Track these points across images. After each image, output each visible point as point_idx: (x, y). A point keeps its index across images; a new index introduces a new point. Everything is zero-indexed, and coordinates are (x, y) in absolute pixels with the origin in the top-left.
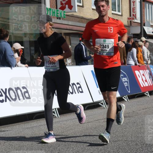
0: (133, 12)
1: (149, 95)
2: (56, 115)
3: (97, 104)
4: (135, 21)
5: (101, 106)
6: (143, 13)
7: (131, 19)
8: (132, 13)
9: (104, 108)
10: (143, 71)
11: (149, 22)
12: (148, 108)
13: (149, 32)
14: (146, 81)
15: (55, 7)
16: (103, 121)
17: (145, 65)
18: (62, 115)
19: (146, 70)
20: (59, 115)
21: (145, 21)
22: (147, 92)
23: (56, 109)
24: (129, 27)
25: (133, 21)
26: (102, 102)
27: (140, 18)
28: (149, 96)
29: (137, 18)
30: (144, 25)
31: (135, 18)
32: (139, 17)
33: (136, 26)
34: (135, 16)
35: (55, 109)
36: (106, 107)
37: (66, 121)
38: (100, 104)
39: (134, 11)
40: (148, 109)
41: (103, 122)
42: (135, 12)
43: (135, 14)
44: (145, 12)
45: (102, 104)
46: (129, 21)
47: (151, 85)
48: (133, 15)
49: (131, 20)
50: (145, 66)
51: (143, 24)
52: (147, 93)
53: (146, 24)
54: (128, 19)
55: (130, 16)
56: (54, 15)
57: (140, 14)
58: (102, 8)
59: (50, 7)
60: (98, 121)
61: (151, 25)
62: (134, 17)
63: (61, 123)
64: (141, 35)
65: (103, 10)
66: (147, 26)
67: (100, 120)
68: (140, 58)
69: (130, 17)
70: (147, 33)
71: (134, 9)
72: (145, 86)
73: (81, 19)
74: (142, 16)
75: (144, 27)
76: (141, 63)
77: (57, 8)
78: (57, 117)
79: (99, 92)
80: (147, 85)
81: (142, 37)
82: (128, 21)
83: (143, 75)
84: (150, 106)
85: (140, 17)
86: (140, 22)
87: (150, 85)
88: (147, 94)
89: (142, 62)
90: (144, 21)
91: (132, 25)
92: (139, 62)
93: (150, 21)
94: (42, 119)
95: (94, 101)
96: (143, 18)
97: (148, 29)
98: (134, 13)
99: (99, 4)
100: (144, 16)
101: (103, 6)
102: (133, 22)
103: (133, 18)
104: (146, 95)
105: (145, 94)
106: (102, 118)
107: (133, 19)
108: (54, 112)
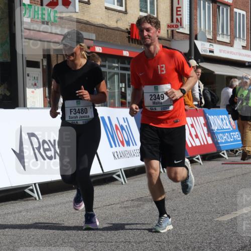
0: (177, 15)
1: (200, 161)
2: (36, 195)
3: (110, 176)
4: (181, 30)
5: (116, 180)
6: (194, 17)
7: (173, 26)
8: (175, 17)
9: (122, 183)
10: (192, 118)
11: (204, 34)
12: (199, 185)
13: (204, 51)
14: (197, 136)
15: (40, 3)
16: (119, 206)
17: (196, 107)
18: (47, 195)
19: (198, 118)
20: (42, 195)
21: (198, 31)
22: (199, 156)
23: (37, 185)
24: (170, 41)
25: (177, 30)
26: (118, 173)
27: (189, 26)
28: (201, 164)
29: (184, 26)
30: (196, 39)
31: (181, 25)
32: (186, 23)
33: (181, 40)
34: (180, 22)
35: (35, 184)
36: (125, 182)
37: (54, 206)
38: (115, 176)
39: (179, 13)
40: (199, 187)
41: (120, 208)
42: (180, 15)
43: (181, 18)
44: (198, 15)
45: (119, 176)
46: (170, 30)
47: (206, 143)
48: (177, 19)
49: (173, 29)
50: (196, 109)
51: (193, 37)
52: (197, 157)
53: (199, 37)
54: (169, 26)
55: (172, 21)
57: (189, 19)
58: (146, 33)
59: (30, 2)
60: (110, 207)
61: (208, 39)
62: (179, 24)
63: (44, 209)
64: (191, 56)
65: (147, 37)
66: (201, 40)
67: (114, 204)
68: (188, 95)
69: (173, 24)
70: (201, 53)
71: (179, 9)
72: (194, 145)
73: (84, 25)
74: (193, 21)
75: (196, 41)
76: (189, 105)
77: (42, 5)
78: (38, 199)
79: (114, 156)
80: (198, 144)
81: (191, 59)
82: (168, 31)
83: (192, 126)
84: (202, 181)
85: (189, 24)
86: (188, 33)
87: (203, 144)
88: (198, 159)
89: (190, 103)
90: (196, 30)
91: (175, 37)
92: (186, 103)
93: (206, 31)
94: (10, 202)
95: (105, 171)
96: (193, 25)
97: (202, 44)
98: (179, 17)
99: (143, 26)
100: (196, 22)
101: (148, 30)
102: (177, 32)
103: (176, 25)
104: (197, 162)
105: (194, 159)
106: (117, 201)
107: (177, 27)
108: (32, 190)
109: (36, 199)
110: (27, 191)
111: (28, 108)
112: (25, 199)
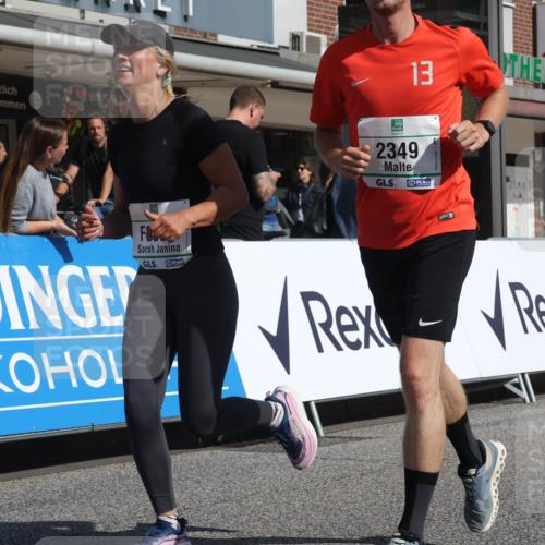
2: (524, 394)
15: (531, 51)
20: (535, 394)
23: (527, 376)
35: (523, 374)
56: (525, 76)
59: (515, 51)
77: (535, 54)
78: (528, 401)
94: (478, 405)
108: (517, 386)
109: (524, 401)
110: (508, 386)
111: (510, 239)
112: (505, 401)
